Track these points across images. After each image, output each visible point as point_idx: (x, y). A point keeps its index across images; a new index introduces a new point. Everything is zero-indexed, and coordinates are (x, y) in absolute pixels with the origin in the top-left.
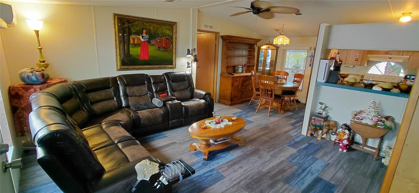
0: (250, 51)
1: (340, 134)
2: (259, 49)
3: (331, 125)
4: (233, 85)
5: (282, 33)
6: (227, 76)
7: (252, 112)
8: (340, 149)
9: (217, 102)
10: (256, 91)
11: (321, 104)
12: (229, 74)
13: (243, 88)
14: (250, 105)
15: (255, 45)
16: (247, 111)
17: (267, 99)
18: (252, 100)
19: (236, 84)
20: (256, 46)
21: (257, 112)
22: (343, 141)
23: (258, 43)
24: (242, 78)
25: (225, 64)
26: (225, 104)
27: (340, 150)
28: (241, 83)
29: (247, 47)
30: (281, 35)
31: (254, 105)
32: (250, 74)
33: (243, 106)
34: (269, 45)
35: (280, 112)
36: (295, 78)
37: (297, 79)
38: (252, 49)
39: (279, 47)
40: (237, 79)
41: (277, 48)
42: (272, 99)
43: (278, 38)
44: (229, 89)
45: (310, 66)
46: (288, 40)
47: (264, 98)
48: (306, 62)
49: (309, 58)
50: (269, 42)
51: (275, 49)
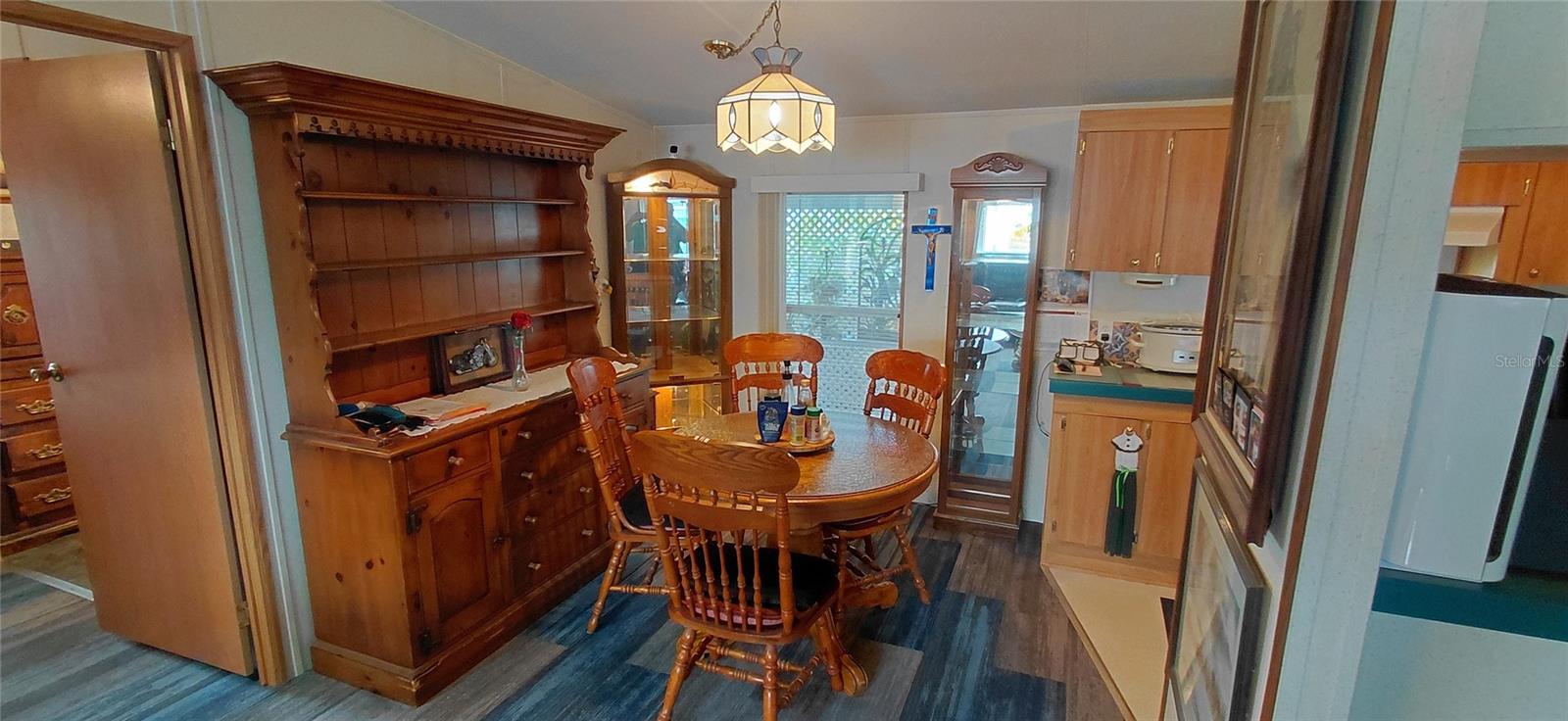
0: (547, 213)
2: (614, 197)
4: (412, 522)
5: (776, 56)
6: (353, 447)
9: (297, 669)
10: (627, 524)
13: (524, 505)
14: (600, 626)
15: (583, 169)
18: (610, 594)
19: (442, 502)
20: (589, 176)
23: (599, 156)
24: (504, 433)
25: (316, 341)
28: (498, 474)
29: (526, 183)
30: (767, 70)
31: (627, 629)
33: (539, 676)
34: (675, 172)
35: (836, 688)
36: (874, 380)
37: (893, 384)
38: (565, 198)
39: (732, 183)
40: (452, 460)
41: (726, 187)
42: (779, 622)
43: (754, 96)
44: (382, 562)
45: (930, 286)
46: (829, 111)
47: (704, 617)
48: (904, 265)
49: (921, 241)
50: (674, 149)
51: (710, 192)
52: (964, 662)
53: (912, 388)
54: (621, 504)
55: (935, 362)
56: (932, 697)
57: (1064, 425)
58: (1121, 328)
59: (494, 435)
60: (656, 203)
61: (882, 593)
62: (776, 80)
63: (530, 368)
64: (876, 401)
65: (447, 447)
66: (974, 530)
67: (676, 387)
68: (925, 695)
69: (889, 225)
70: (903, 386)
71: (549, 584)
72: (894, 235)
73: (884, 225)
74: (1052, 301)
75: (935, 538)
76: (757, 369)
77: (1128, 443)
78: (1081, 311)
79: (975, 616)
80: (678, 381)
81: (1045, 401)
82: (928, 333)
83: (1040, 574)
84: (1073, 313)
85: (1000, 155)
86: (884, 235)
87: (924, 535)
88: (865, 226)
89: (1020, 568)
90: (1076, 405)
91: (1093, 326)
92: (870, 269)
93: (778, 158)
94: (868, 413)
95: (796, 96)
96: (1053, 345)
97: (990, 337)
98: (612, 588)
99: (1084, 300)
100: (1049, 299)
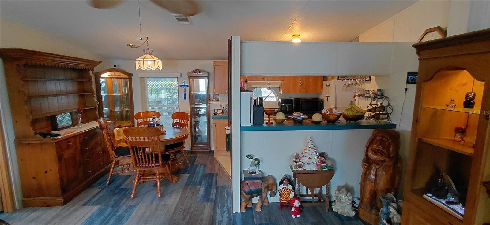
0: (80, 83)
1: (283, 192)
2: (98, 78)
3: (270, 185)
4: (60, 159)
5: (148, 51)
6: (39, 142)
7: (124, 201)
8: (293, 215)
9: (17, 208)
10: (116, 156)
11: (250, 157)
12: (44, 135)
13: (86, 156)
15: (91, 72)
16: (112, 203)
17: (150, 167)
18: (112, 175)
19: (67, 154)
20: (93, 73)
21: (134, 198)
22: (294, 204)
23: (95, 68)
24: (80, 137)
25: (27, 116)
26: (48, 206)
27: (294, 217)
28: (79, 148)
29: (73, 75)
30: (146, 54)
31: (118, 182)
32: (94, 125)
34: (115, 72)
35: (171, 181)
36: (174, 119)
37: (178, 120)
38: (85, 79)
39: (132, 75)
40: (69, 144)
41: (130, 76)
42: (159, 165)
43: (144, 59)
44: (51, 170)
45: (185, 99)
46: (161, 63)
47: (142, 167)
48: (178, 94)
49: (182, 89)
50: (115, 66)
51: (125, 77)
52: (199, 173)
53: (183, 120)
54: (114, 152)
55: (187, 114)
56: (192, 180)
57: (216, 126)
58: (226, 106)
59: (78, 138)
60: (109, 80)
61: (180, 165)
62: (148, 56)
63: (83, 123)
64: (174, 124)
65: (67, 140)
66: (200, 153)
67: (119, 129)
68: (190, 180)
69: (173, 85)
70: (181, 120)
71: (92, 177)
72: (175, 87)
73: (172, 85)
74: (212, 101)
75: (191, 156)
76: (144, 120)
77: (228, 128)
78: (218, 103)
79: (200, 167)
80: (119, 127)
81: (212, 121)
82: (186, 108)
83: (214, 158)
85: (198, 70)
86: (172, 87)
87: (189, 156)
88: (167, 85)
89: (210, 158)
90: (217, 121)
91: (221, 105)
92: (170, 96)
93: (149, 71)
94: (173, 127)
95: (153, 60)
96: (213, 110)
97: (201, 111)
98: (113, 173)
99: (218, 100)
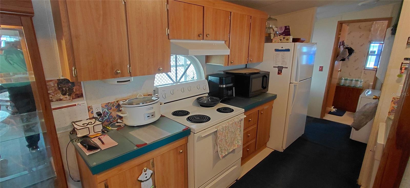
58: (106, 106)
74: (57, 100)
77: (146, 176)
78: (80, 103)
84: (75, 105)
91: (90, 109)
99: (80, 96)
100: (54, 100)
